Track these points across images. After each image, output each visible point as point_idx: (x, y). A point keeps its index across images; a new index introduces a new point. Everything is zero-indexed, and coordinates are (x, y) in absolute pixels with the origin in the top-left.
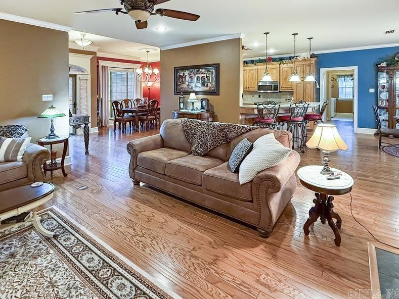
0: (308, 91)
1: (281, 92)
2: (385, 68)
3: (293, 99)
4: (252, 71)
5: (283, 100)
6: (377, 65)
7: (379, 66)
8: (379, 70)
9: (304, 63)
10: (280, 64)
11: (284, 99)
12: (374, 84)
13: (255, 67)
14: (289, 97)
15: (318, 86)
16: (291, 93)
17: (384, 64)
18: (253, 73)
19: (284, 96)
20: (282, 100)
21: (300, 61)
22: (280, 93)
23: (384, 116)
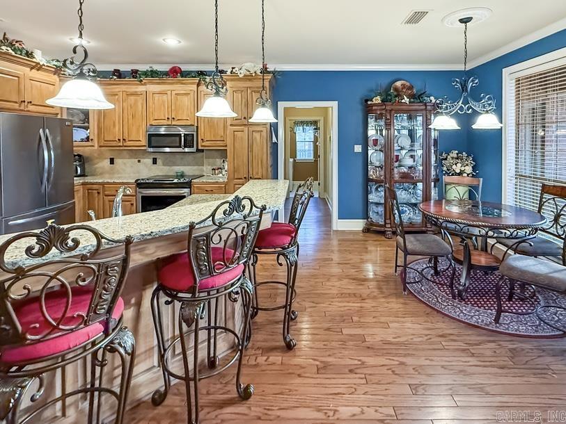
0: (255, 148)
1: (202, 151)
2: (379, 108)
3: (226, 167)
4: (132, 98)
5: (207, 169)
6: (367, 101)
7: (369, 103)
8: (368, 109)
9: (248, 84)
10: (198, 85)
11: (210, 168)
12: (360, 136)
13: (141, 89)
14: (219, 162)
15: (274, 139)
16: (223, 153)
17: (377, 100)
18: (136, 101)
19: (211, 160)
20: (204, 168)
21: (240, 79)
22: (199, 155)
23: (376, 196)
